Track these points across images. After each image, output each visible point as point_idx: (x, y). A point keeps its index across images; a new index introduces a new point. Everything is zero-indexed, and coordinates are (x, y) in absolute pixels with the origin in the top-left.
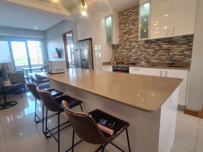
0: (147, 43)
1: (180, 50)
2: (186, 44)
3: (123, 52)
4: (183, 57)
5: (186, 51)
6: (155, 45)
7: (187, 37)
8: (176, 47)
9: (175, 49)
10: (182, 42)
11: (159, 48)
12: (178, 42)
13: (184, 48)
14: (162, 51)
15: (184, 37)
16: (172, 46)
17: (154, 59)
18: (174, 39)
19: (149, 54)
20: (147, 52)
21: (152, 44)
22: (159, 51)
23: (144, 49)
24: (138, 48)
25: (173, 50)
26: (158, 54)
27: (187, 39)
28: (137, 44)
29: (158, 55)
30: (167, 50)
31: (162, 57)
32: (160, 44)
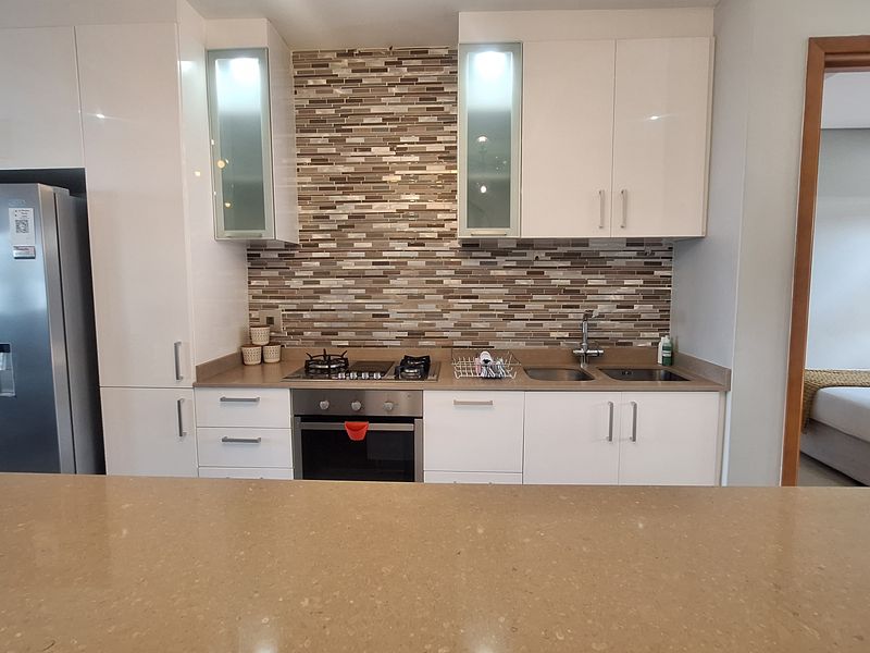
0: (474, 254)
1: (618, 298)
2: (638, 273)
3: (327, 291)
4: (631, 325)
5: (641, 303)
6: (514, 264)
7: (642, 245)
8: (604, 282)
9: (600, 290)
10: (622, 263)
11: (531, 282)
12: (609, 263)
13: (633, 290)
14: (550, 297)
15: (631, 242)
16: (587, 277)
17: (513, 334)
18: (593, 247)
19: (485, 307)
20: (476, 297)
21: (498, 259)
22: (535, 297)
23: (456, 283)
24: (422, 273)
25: (595, 297)
26: (529, 311)
27: (642, 254)
28: (416, 254)
29: (531, 316)
30: (566, 292)
31: (546, 324)
32: (536, 264)
